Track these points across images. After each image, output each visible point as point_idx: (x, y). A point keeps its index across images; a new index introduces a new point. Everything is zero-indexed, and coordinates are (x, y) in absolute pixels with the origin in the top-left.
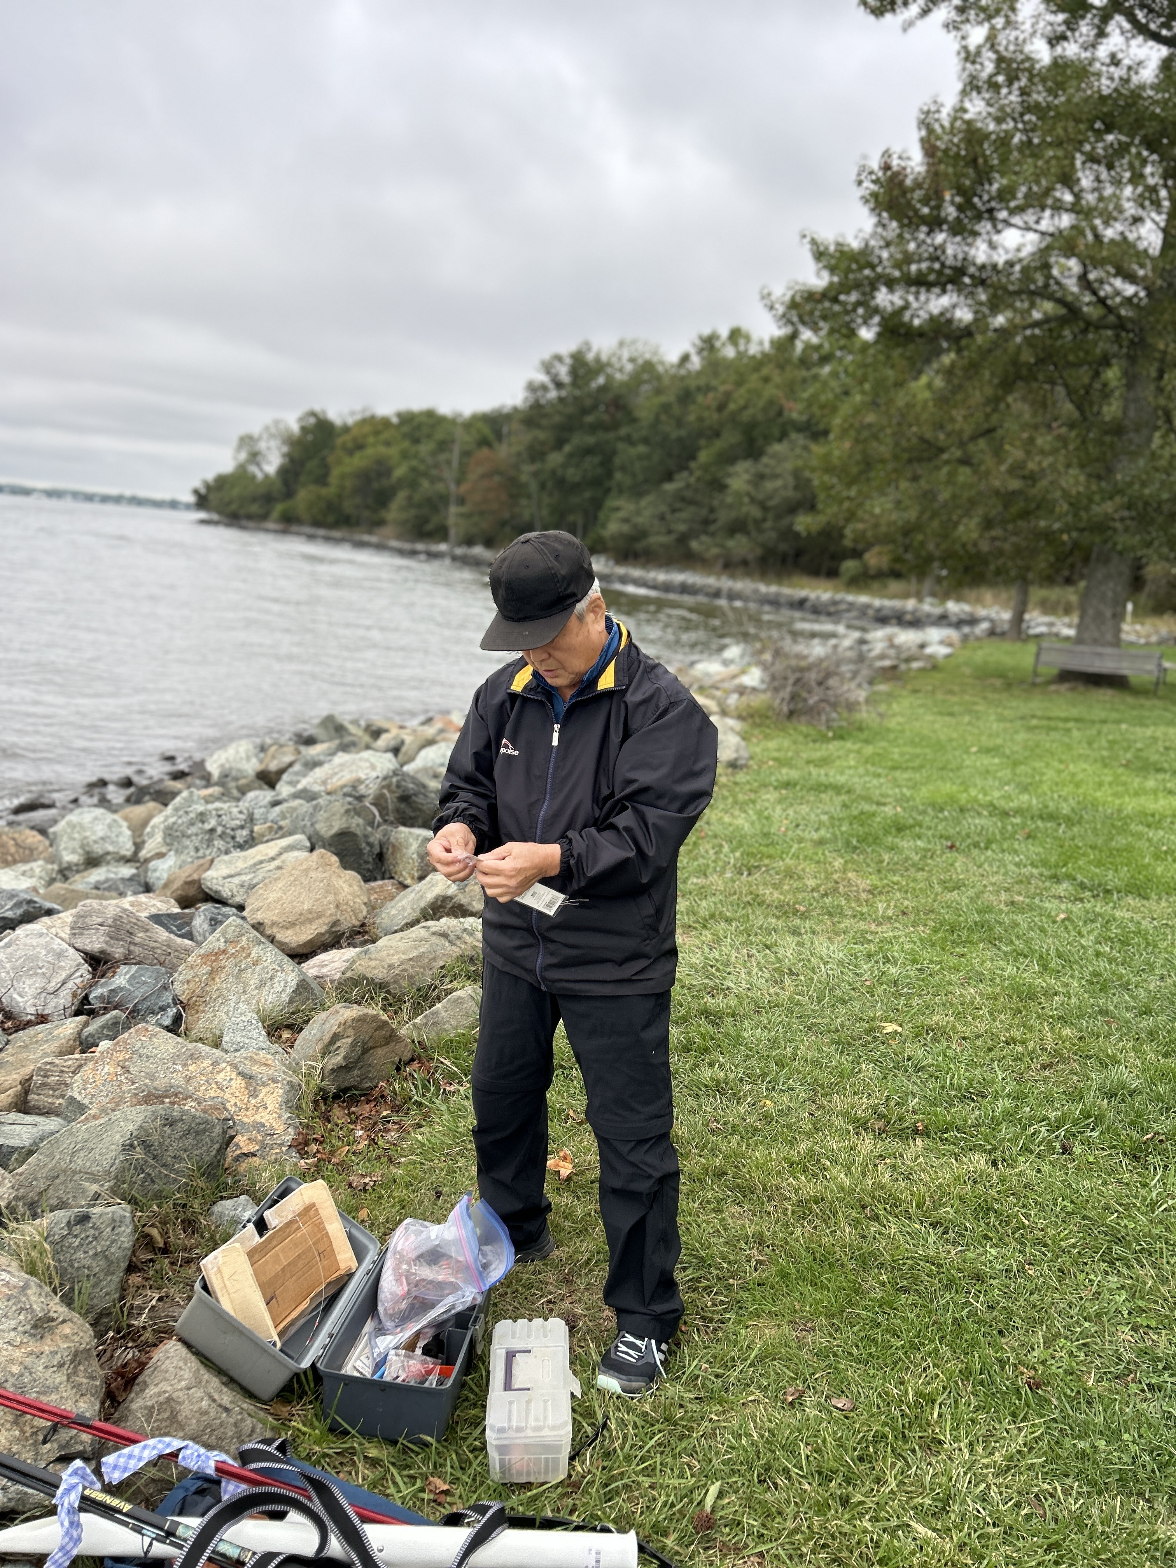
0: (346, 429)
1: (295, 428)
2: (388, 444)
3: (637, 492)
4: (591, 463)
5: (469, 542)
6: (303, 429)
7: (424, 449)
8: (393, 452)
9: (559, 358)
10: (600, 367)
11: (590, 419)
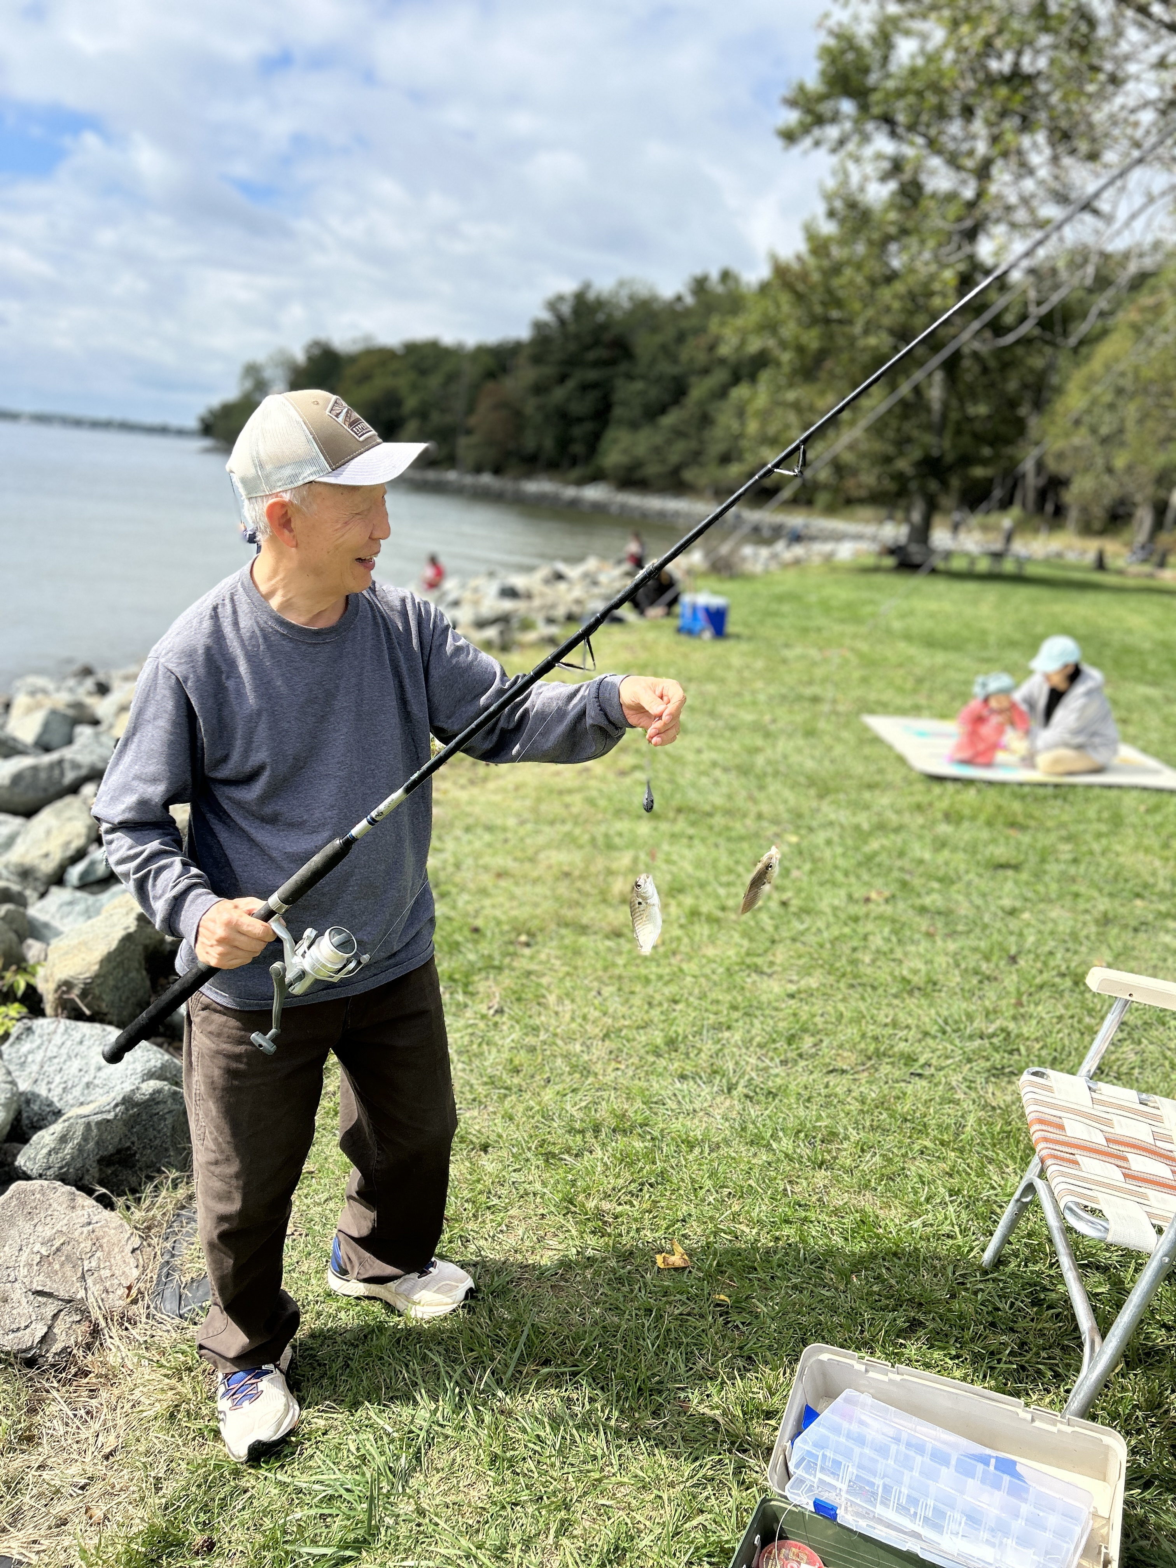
0: (352, 359)
1: (300, 356)
2: (395, 374)
3: (634, 425)
4: (592, 397)
5: (478, 469)
6: (311, 359)
7: (434, 382)
8: (402, 383)
9: (561, 298)
10: (600, 304)
11: (591, 355)
